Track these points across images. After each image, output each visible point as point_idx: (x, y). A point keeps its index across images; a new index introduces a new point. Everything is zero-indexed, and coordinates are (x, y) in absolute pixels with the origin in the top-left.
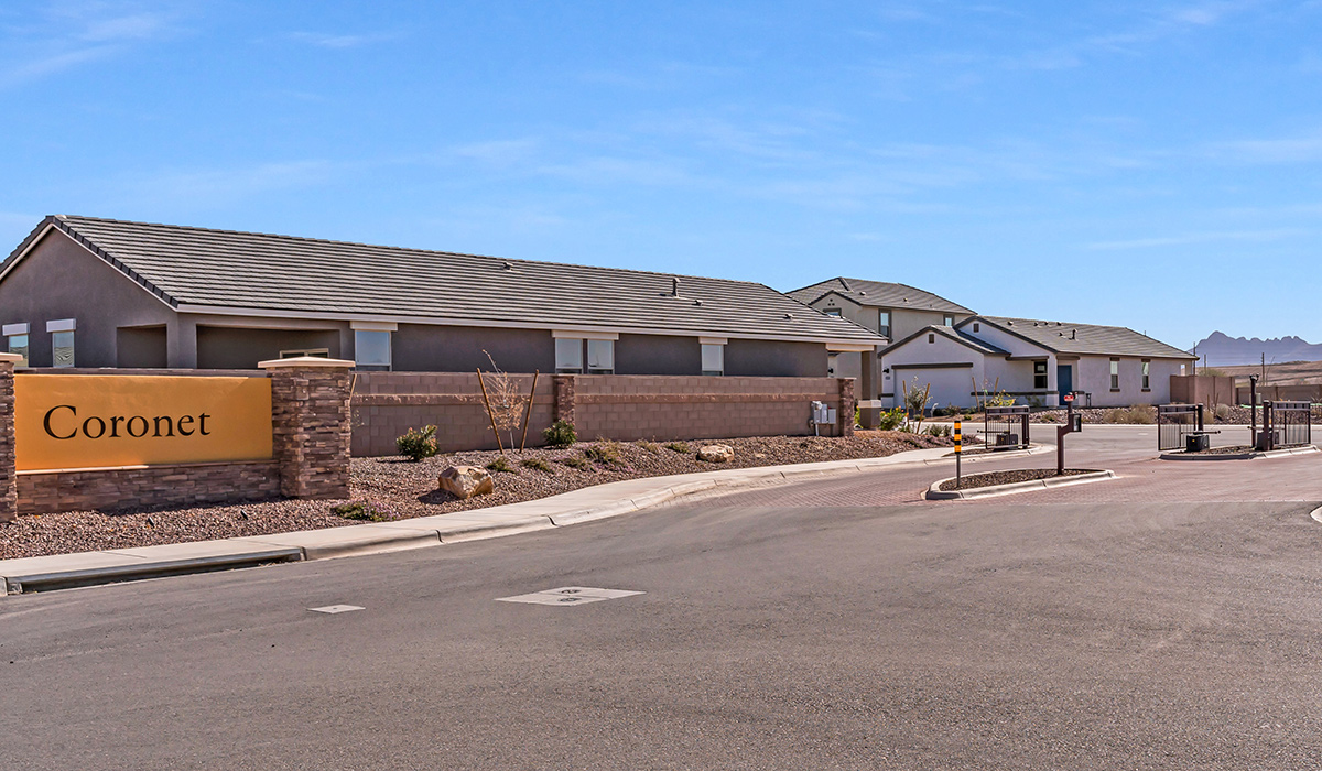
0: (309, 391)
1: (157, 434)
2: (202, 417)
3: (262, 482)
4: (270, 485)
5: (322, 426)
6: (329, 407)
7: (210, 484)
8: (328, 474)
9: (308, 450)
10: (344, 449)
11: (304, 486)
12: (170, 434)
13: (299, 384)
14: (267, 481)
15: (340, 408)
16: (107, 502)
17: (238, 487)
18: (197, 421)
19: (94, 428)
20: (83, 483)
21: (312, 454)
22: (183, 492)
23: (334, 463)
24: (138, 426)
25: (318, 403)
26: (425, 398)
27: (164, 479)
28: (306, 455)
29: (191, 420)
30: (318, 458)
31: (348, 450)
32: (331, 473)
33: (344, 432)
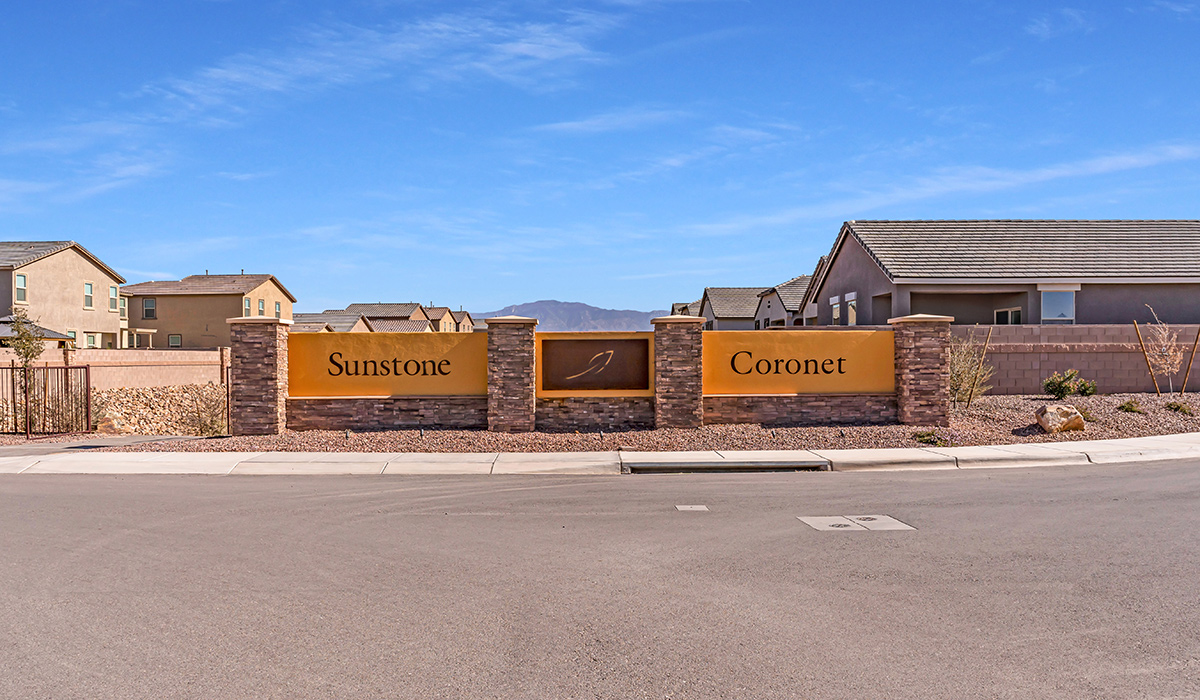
0: (915, 341)
1: (807, 372)
2: (840, 360)
3: (883, 410)
4: (890, 413)
5: (925, 368)
6: (931, 353)
7: (843, 409)
8: (930, 406)
9: (913, 387)
10: (944, 387)
11: (909, 414)
12: (816, 372)
13: (907, 335)
14: (887, 409)
15: (942, 355)
16: (769, 418)
17: (864, 413)
18: (836, 363)
19: (763, 367)
20: (753, 404)
21: (916, 390)
22: (822, 415)
23: (935, 398)
24: (793, 367)
25: (922, 350)
26: (1093, 346)
27: (809, 404)
28: (911, 391)
29: (832, 363)
30: (921, 393)
31: (948, 388)
32: (932, 405)
33: (944, 373)
